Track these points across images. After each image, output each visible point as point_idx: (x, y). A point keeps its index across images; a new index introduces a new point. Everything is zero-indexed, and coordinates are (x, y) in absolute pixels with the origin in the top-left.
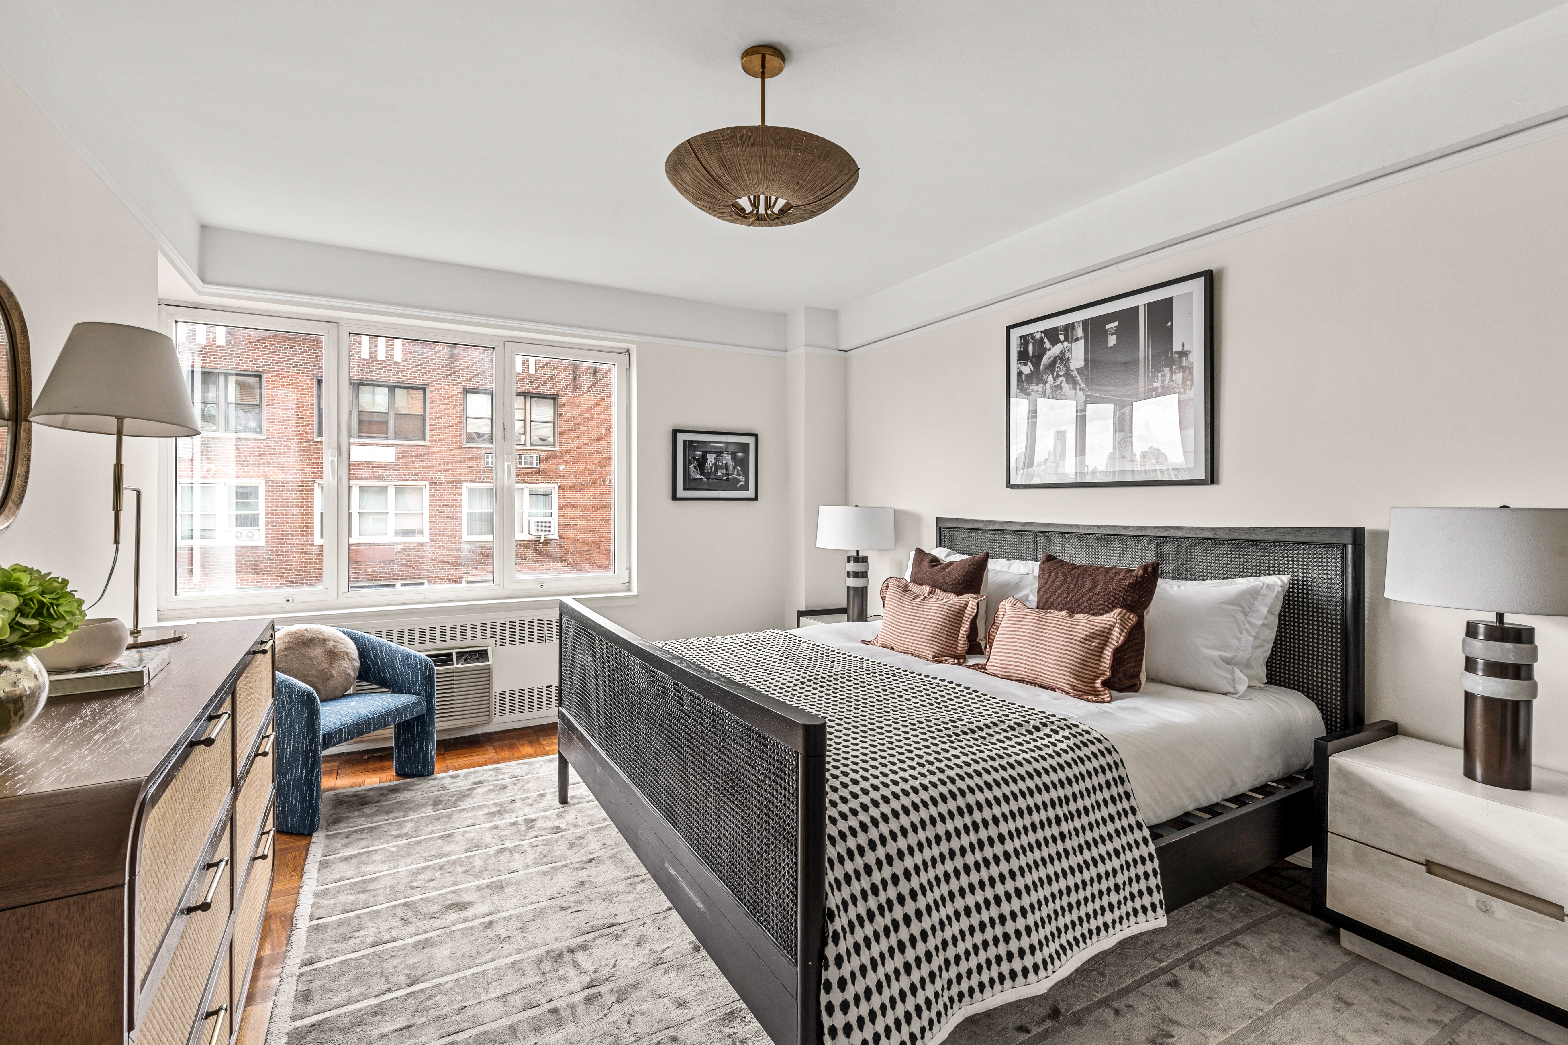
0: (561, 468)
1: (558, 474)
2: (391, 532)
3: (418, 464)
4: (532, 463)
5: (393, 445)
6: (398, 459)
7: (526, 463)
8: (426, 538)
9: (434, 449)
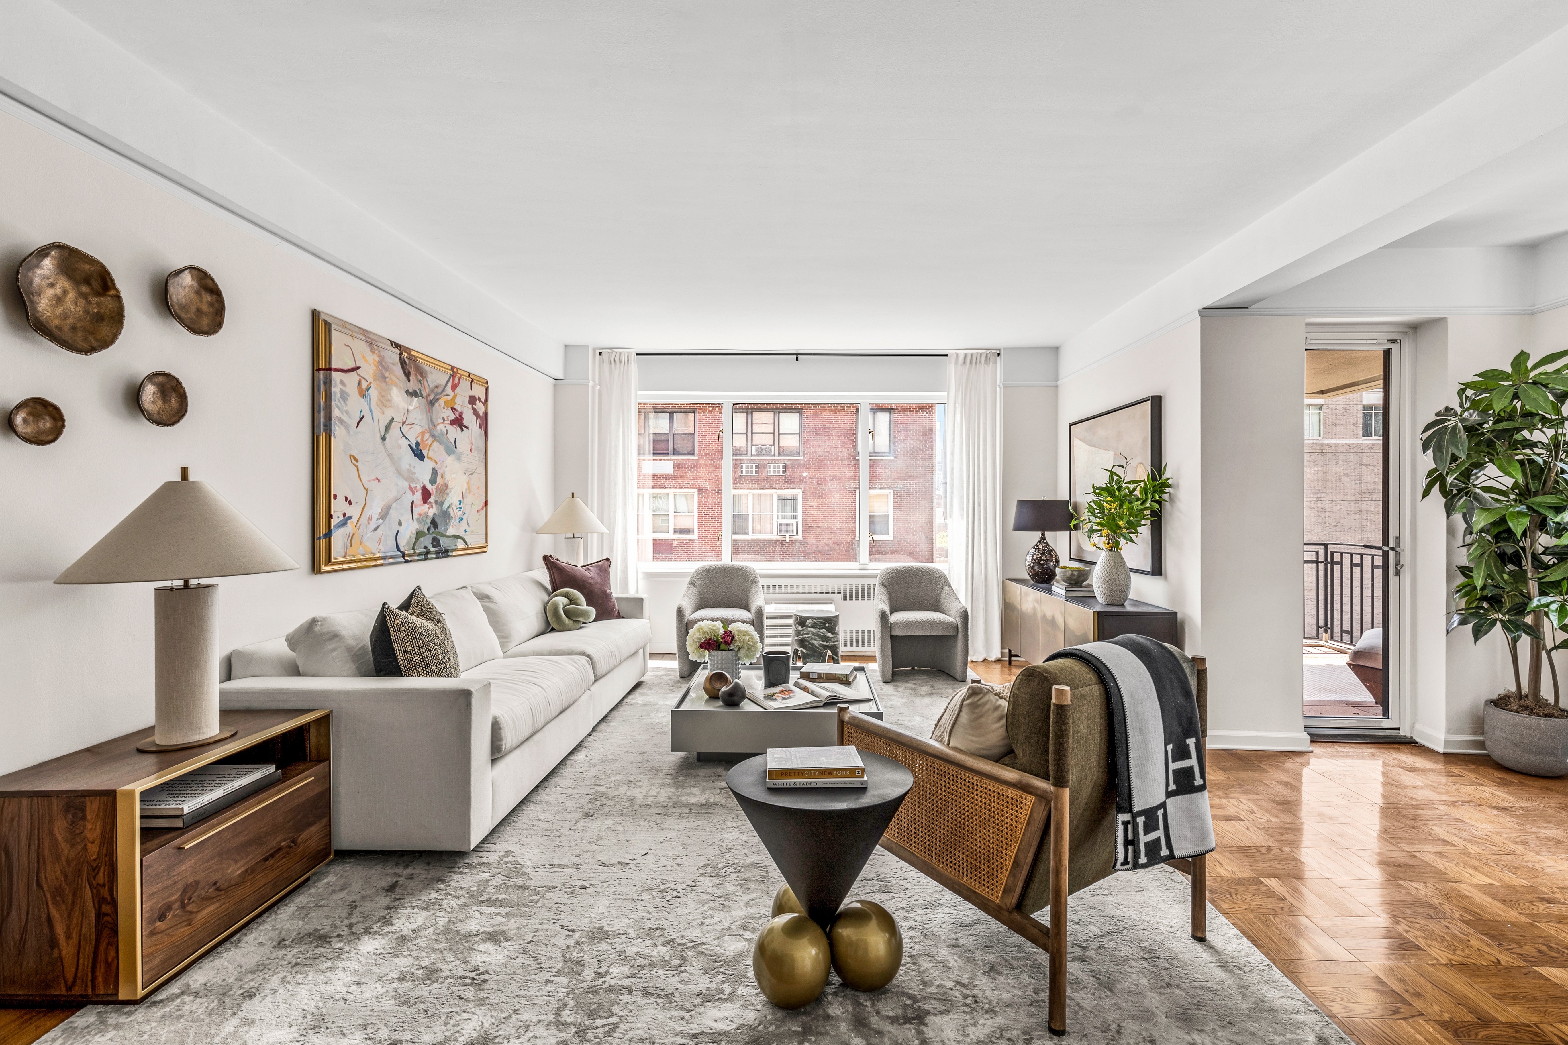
0: (805, 474)
1: (802, 480)
2: (671, 531)
3: (689, 474)
4: (779, 472)
5: (671, 460)
6: (675, 470)
7: (774, 472)
8: (695, 537)
9: (702, 462)
